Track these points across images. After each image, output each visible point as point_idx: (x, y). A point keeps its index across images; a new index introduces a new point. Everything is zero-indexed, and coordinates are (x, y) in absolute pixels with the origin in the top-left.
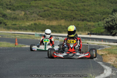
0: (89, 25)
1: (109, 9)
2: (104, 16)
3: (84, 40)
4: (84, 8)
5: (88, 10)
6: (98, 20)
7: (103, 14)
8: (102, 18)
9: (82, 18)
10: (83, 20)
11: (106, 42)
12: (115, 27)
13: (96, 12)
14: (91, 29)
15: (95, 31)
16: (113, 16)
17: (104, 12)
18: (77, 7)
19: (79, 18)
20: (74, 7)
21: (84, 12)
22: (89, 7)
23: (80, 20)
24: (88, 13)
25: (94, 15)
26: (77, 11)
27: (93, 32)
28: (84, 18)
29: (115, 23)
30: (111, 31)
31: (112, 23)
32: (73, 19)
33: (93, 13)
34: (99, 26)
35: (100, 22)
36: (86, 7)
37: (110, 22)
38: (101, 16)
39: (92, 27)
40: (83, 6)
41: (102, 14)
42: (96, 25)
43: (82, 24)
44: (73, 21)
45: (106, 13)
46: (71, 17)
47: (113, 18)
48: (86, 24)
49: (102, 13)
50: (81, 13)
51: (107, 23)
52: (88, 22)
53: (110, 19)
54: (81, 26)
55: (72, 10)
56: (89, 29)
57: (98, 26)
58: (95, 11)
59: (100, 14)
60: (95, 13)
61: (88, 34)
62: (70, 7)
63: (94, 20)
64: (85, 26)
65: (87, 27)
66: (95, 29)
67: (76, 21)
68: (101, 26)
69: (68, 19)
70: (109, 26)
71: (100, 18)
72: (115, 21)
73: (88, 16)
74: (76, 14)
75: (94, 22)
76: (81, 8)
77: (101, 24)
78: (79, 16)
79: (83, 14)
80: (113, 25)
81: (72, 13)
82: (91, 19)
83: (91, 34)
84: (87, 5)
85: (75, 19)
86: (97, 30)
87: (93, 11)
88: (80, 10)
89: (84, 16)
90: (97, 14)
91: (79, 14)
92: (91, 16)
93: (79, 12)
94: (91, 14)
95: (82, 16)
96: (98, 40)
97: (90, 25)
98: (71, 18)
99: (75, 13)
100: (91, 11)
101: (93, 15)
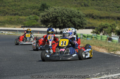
0: (20, 19)
1: (38, 4)
2: (34, 11)
3: (21, 32)
4: (15, 4)
5: (19, 6)
6: (29, 14)
7: (33, 9)
8: (32, 12)
9: (14, 13)
10: (15, 15)
11: (42, 34)
12: (50, 20)
13: (27, 7)
14: (23, 22)
15: (27, 24)
16: (48, 11)
17: (33, 7)
18: (8, 2)
19: (12, 13)
20: (6, 3)
21: (15, 7)
22: (19, 3)
23: (12, 15)
24: (19, 8)
25: (25, 10)
26: (9, 6)
27: (25, 25)
28: (16, 12)
29: (51, 17)
30: (47, 24)
31: (48, 17)
32: (5, 14)
33: (24, 8)
34: (31, 20)
35: (31, 16)
36: (16, 3)
37: (46, 16)
38: (31, 10)
39: (23, 21)
40: (14, 2)
41: (31, 9)
42: (27, 19)
43: (15, 18)
44: (6, 15)
45: (35, 8)
46: (4, 12)
47: (48, 12)
48: (19, 18)
49: (31, 7)
50: (13, 8)
51: (43, 17)
52: (20, 16)
53: (45, 13)
54: (14, 20)
55: (4, 6)
56: (21, 22)
57: (29, 19)
58: (25, 6)
59: (30, 9)
60: (25, 8)
61: (22, 27)
62: (2, 3)
63: (25, 14)
64: (17, 20)
65: (20, 21)
66: (27, 22)
67: (8, 16)
68: (32, 19)
69: (2, 14)
70: (45, 19)
71: (30, 12)
72: (50, 15)
73: (19, 11)
74: (8, 10)
75: (25, 16)
76: (13, 3)
77: (32, 18)
78: (11, 11)
79: (15, 9)
80: (49, 18)
81: (4, 8)
82: (22, 13)
83: (24, 27)
84: (18, 1)
85: (7, 14)
86: (28, 23)
87: (23, 6)
88: (12, 6)
89: (16, 10)
90: (28, 8)
91: (11, 9)
92: (21, 11)
93: (11, 8)
94: (22, 9)
95: (14, 11)
96: (34, 33)
97: (22, 19)
98: (4, 14)
99: (8, 8)
100: (21, 6)
101: (23, 10)
